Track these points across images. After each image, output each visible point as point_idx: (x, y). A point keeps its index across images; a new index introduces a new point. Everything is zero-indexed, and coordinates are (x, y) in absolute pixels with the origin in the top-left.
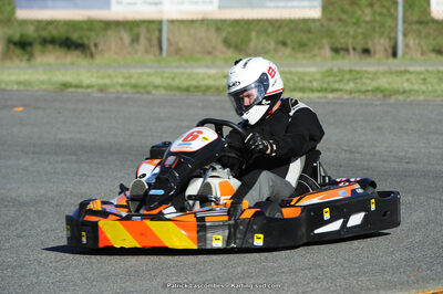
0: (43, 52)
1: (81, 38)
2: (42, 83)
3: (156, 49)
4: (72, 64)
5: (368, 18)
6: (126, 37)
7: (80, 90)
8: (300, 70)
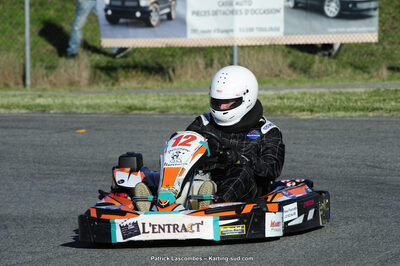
0: (126, 77)
2: (110, 106)
6: (201, 62)
7: (143, 112)
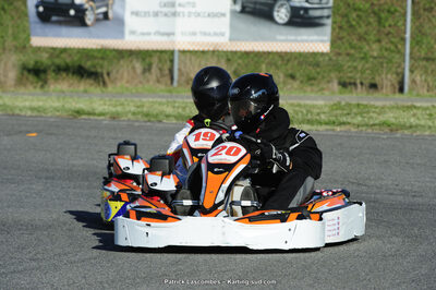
0: (56, 80)
1: (95, 67)
2: (56, 109)
3: (167, 79)
4: (85, 92)
5: (375, 54)
6: (139, 66)
7: (92, 117)
8: (308, 102)
